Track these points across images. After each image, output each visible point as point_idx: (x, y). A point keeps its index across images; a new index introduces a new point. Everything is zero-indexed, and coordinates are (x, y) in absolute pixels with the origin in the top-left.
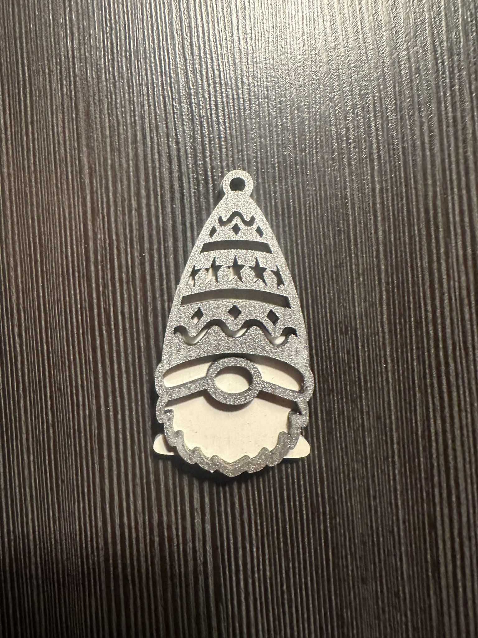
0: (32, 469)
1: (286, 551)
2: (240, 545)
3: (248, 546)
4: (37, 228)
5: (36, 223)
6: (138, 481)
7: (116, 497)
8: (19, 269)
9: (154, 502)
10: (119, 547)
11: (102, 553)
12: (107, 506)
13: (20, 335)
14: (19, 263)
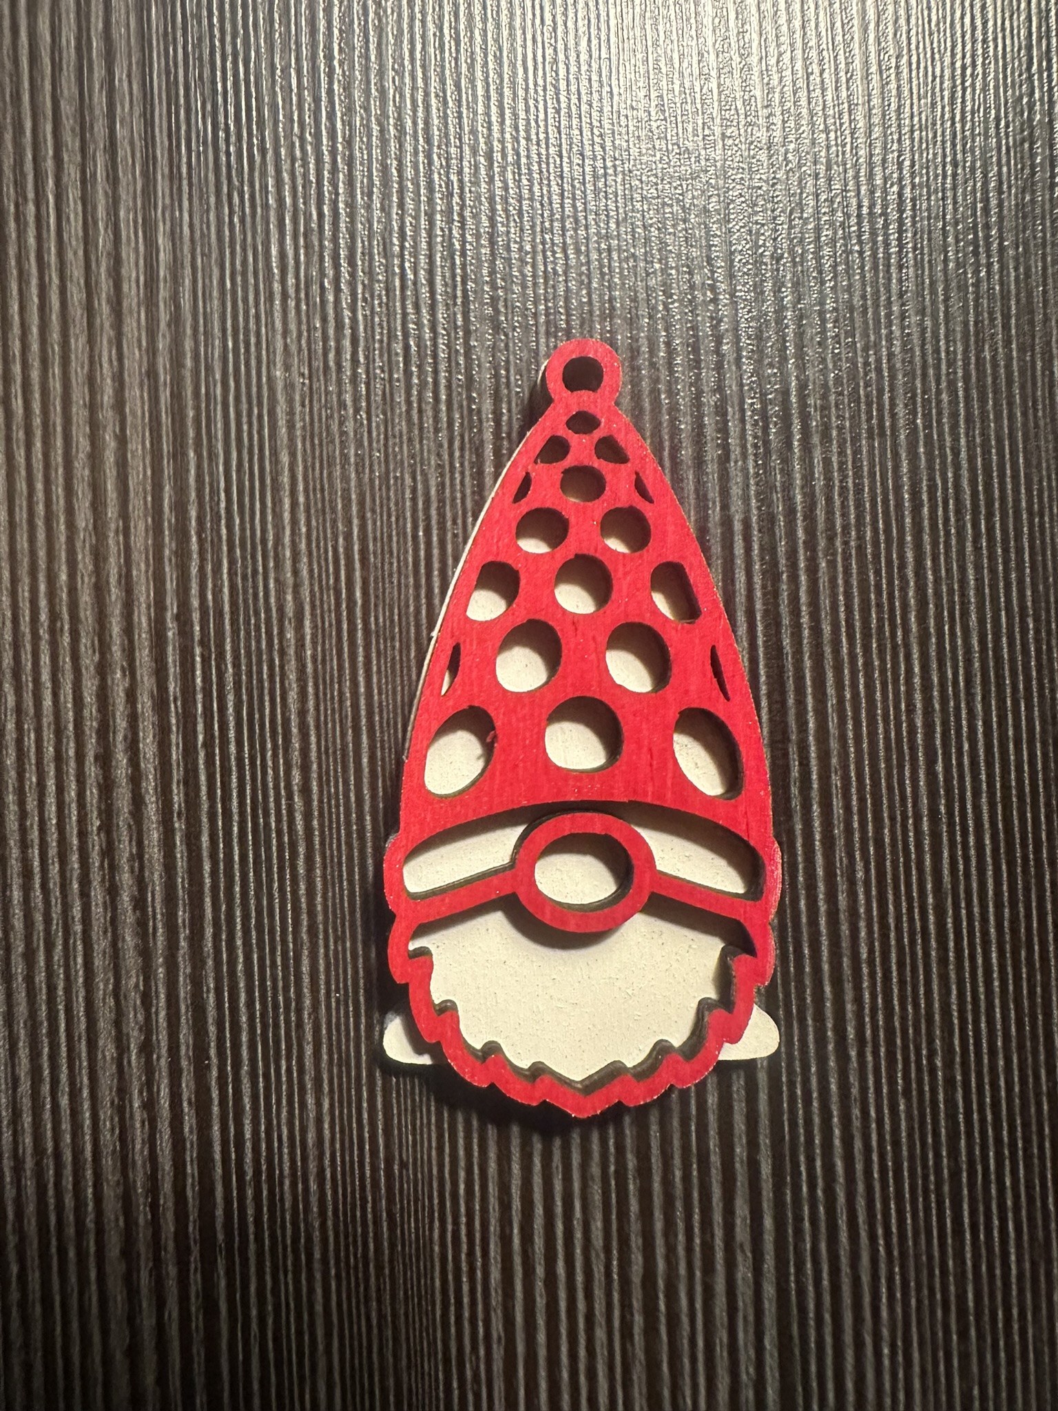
0: (327, 1132)
1: (965, 1357)
2: (848, 1337)
3: (868, 1340)
4: (355, 521)
5: (354, 509)
6: (595, 1170)
7: (539, 1210)
8: (307, 623)
9: (635, 1226)
10: (542, 1337)
11: (498, 1353)
12: (516, 1231)
13: (306, 790)
14: (307, 608)
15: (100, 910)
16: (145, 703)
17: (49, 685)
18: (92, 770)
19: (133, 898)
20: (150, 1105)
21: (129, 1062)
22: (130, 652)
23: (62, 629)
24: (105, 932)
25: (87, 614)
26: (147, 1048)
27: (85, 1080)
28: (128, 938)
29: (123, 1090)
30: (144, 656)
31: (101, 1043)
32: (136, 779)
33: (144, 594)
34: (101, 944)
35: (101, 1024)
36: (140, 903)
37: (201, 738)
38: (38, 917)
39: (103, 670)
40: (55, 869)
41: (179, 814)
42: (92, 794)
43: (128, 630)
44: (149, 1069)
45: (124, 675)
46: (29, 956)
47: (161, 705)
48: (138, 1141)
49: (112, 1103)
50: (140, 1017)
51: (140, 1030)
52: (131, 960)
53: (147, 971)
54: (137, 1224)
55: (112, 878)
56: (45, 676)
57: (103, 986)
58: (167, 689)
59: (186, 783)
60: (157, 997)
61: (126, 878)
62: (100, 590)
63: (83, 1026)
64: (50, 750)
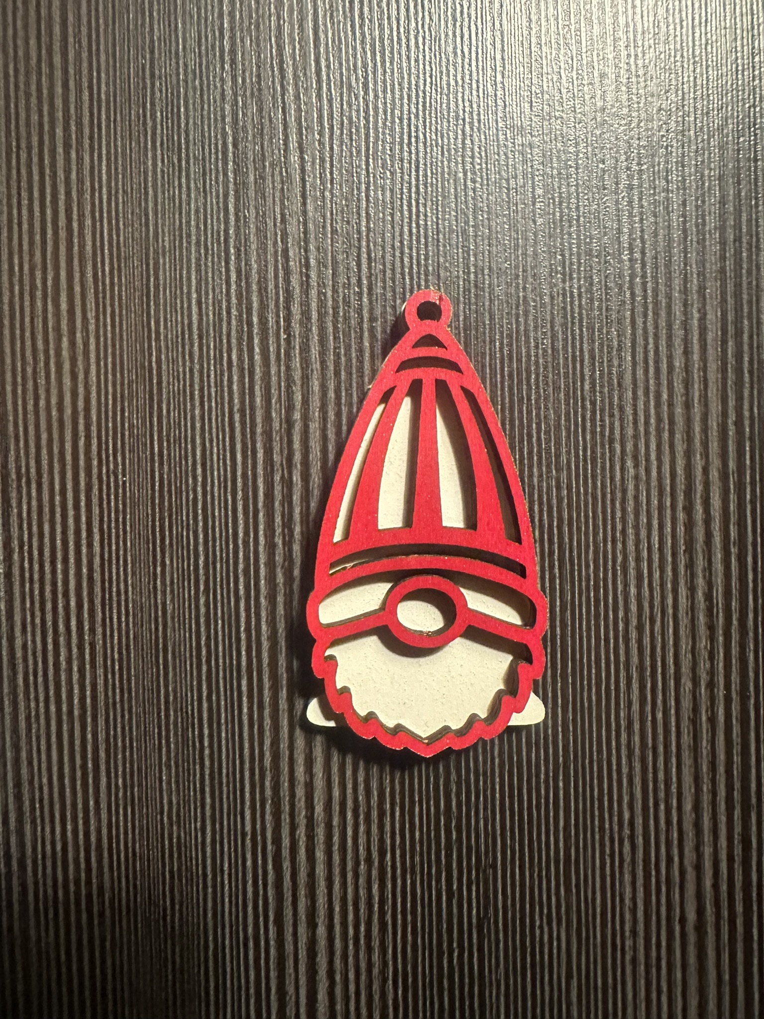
15: (685, 601)
16: (714, 474)
17: (655, 463)
18: (681, 516)
19: (704, 594)
20: (712, 720)
21: (700, 693)
22: (705, 444)
23: (664, 428)
24: (687, 614)
25: (680, 421)
26: (711, 685)
27: (673, 703)
28: (701, 618)
29: (696, 710)
30: (714, 446)
31: (683, 681)
32: (708, 521)
33: (715, 407)
34: (684, 621)
35: (683, 670)
36: (709, 597)
37: (748, 497)
38: (646, 605)
39: (689, 454)
40: (657, 575)
41: (734, 543)
42: (681, 530)
43: (705, 430)
44: (712, 699)
45: (701, 459)
46: (640, 628)
47: (724, 476)
48: (704, 743)
49: (689, 718)
50: (708, 666)
51: (707, 673)
52: (702, 630)
53: (712, 638)
54: (702, 791)
55: (692, 581)
56: (653, 456)
57: (685, 645)
58: (728, 466)
59: (739, 525)
60: (718, 653)
61: (700, 581)
62: (688, 406)
63: (672, 671)
64: (655, 502)
